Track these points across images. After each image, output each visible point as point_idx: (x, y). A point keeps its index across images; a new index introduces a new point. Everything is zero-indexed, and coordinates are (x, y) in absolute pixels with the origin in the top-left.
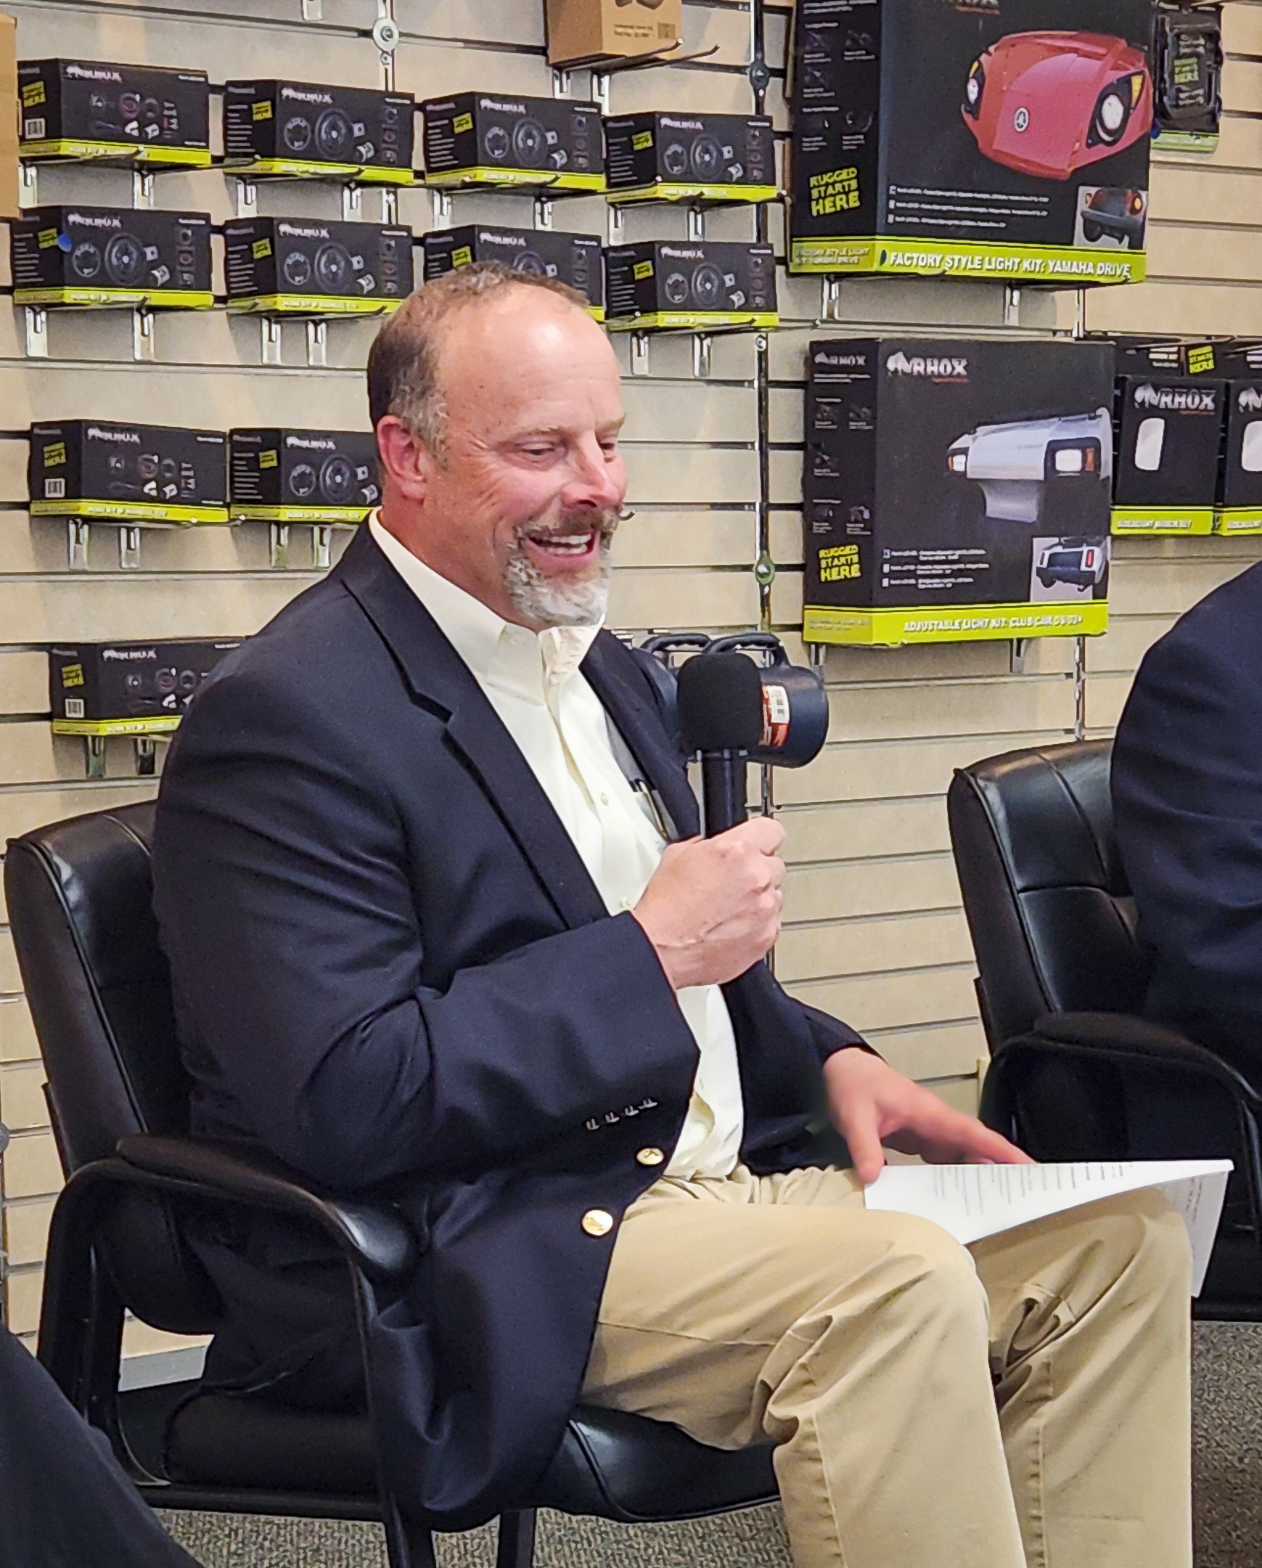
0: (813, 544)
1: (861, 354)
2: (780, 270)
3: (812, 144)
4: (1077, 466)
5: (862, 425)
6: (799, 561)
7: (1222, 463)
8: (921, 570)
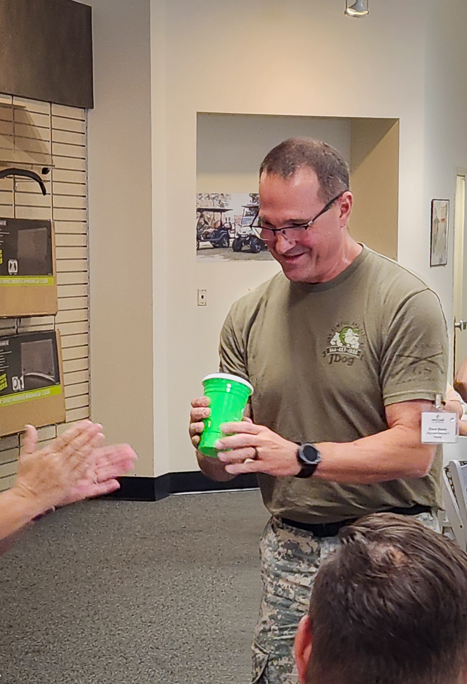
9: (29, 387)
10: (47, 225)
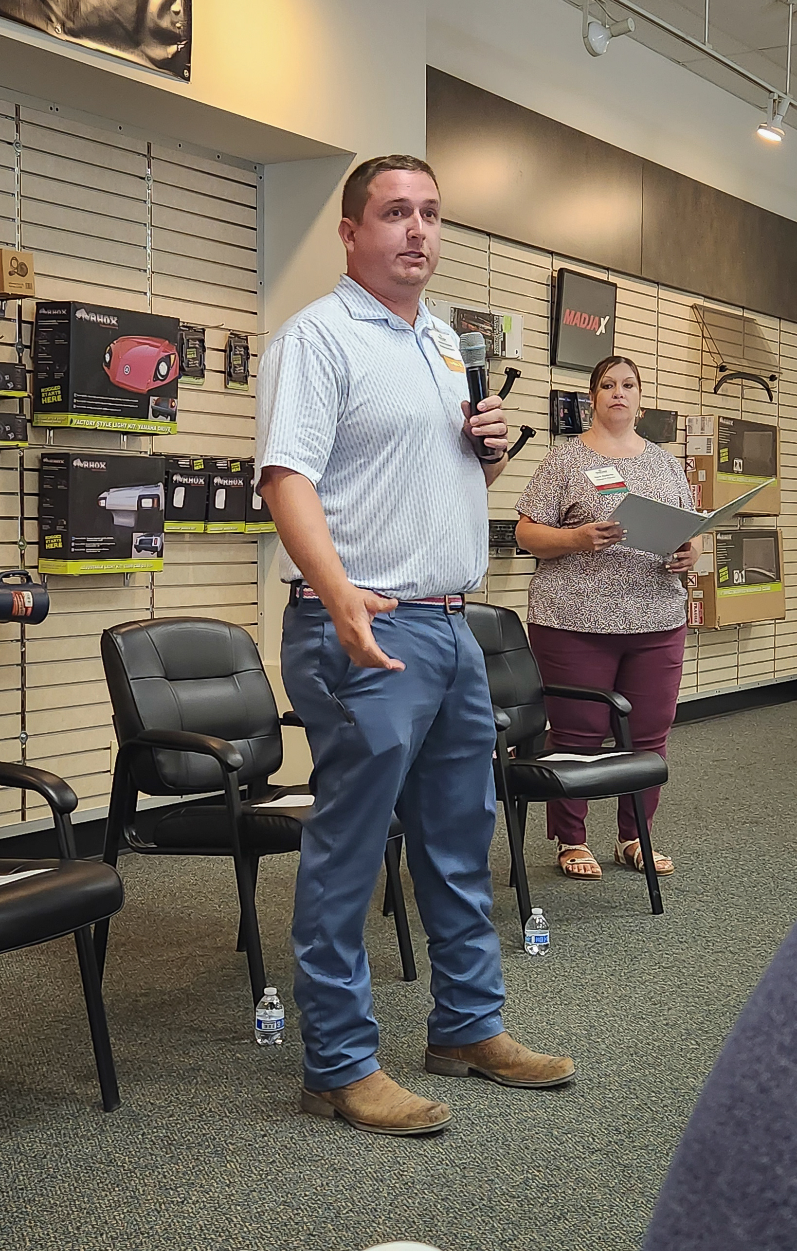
0: (42, 534)
1: (62, 459)
2: (29, 424)
3: (42, 376)
4: (151, 505)
5: (62, 487)
6: (36, 540)
7: (207, 505)
8: (88, 545)
9: (749, 582)
10: (773, 429)
